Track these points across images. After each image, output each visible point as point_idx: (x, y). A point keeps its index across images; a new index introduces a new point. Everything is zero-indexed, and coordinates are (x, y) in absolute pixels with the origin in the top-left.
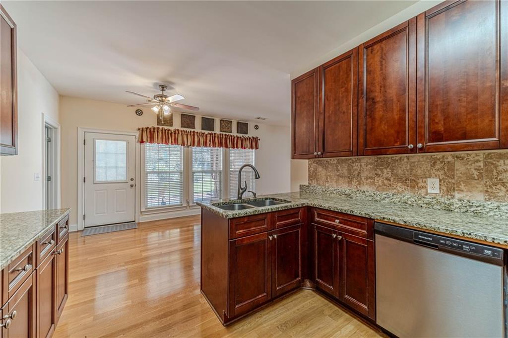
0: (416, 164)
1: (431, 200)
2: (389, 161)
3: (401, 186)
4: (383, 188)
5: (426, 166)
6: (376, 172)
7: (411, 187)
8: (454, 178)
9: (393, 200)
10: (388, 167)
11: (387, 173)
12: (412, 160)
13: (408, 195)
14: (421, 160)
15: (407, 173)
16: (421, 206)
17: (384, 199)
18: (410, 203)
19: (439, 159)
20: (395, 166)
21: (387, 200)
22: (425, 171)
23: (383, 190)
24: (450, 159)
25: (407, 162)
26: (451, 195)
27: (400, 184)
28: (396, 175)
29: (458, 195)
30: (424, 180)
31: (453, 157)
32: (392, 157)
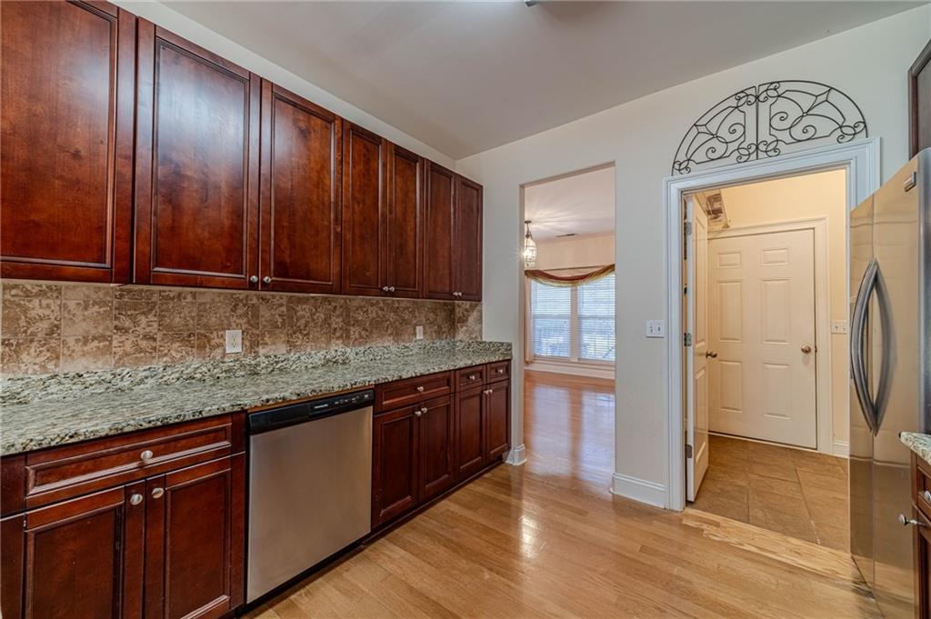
0: (208, 306)
1: (231, 364)
2: (154, 299)
3: (179, 349)
4: (137, 358)
5: (224, 310)
6: (116, 323)
7: (199, 347)
8: (258, 329)
9: (165, 379)
10: (151, 310)
11: (147, 323)
12: (201, 299)
13: (194, 363)
14: (217, 299)
15: (191, 322)
16: (218, 378)
17: (142, 381)
18: (198, 376)
19: (242, 301)
20: (168, 310)
21: (151, 381)
22: (223, 318)
23: (137, 361)
24: (255, 301)
25: (192, 303)
26: (255, 352)
27: (178, 344)
28: (169, 327)
29: (262, 351)
30: (220, 333)
31: (258, 297)
32: (160, 291)
